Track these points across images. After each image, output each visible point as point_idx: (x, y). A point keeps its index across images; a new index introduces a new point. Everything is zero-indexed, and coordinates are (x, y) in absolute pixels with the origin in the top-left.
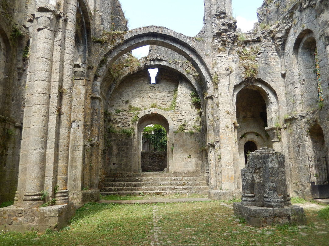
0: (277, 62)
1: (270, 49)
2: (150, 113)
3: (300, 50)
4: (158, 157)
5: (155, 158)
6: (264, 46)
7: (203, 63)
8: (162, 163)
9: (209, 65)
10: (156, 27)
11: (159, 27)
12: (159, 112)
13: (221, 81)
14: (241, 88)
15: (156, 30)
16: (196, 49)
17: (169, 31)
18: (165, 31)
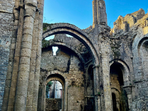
0: (128, 51)
1: (125, 44)
2: (54, 73)
3: (141, 47)
4: (52, 102)
5: (50, 102)
6: (122, 42)
7: (94, 48)
8: (55, 106)
9: (97, 49)
10: (70, 24)
11: (71, 25)
12: (59, 73)
13: (103, 58)
14: (112, 63)
15: (69, 26)
16: (90, 39)
17: (76, 27)
18: (74, 27)
